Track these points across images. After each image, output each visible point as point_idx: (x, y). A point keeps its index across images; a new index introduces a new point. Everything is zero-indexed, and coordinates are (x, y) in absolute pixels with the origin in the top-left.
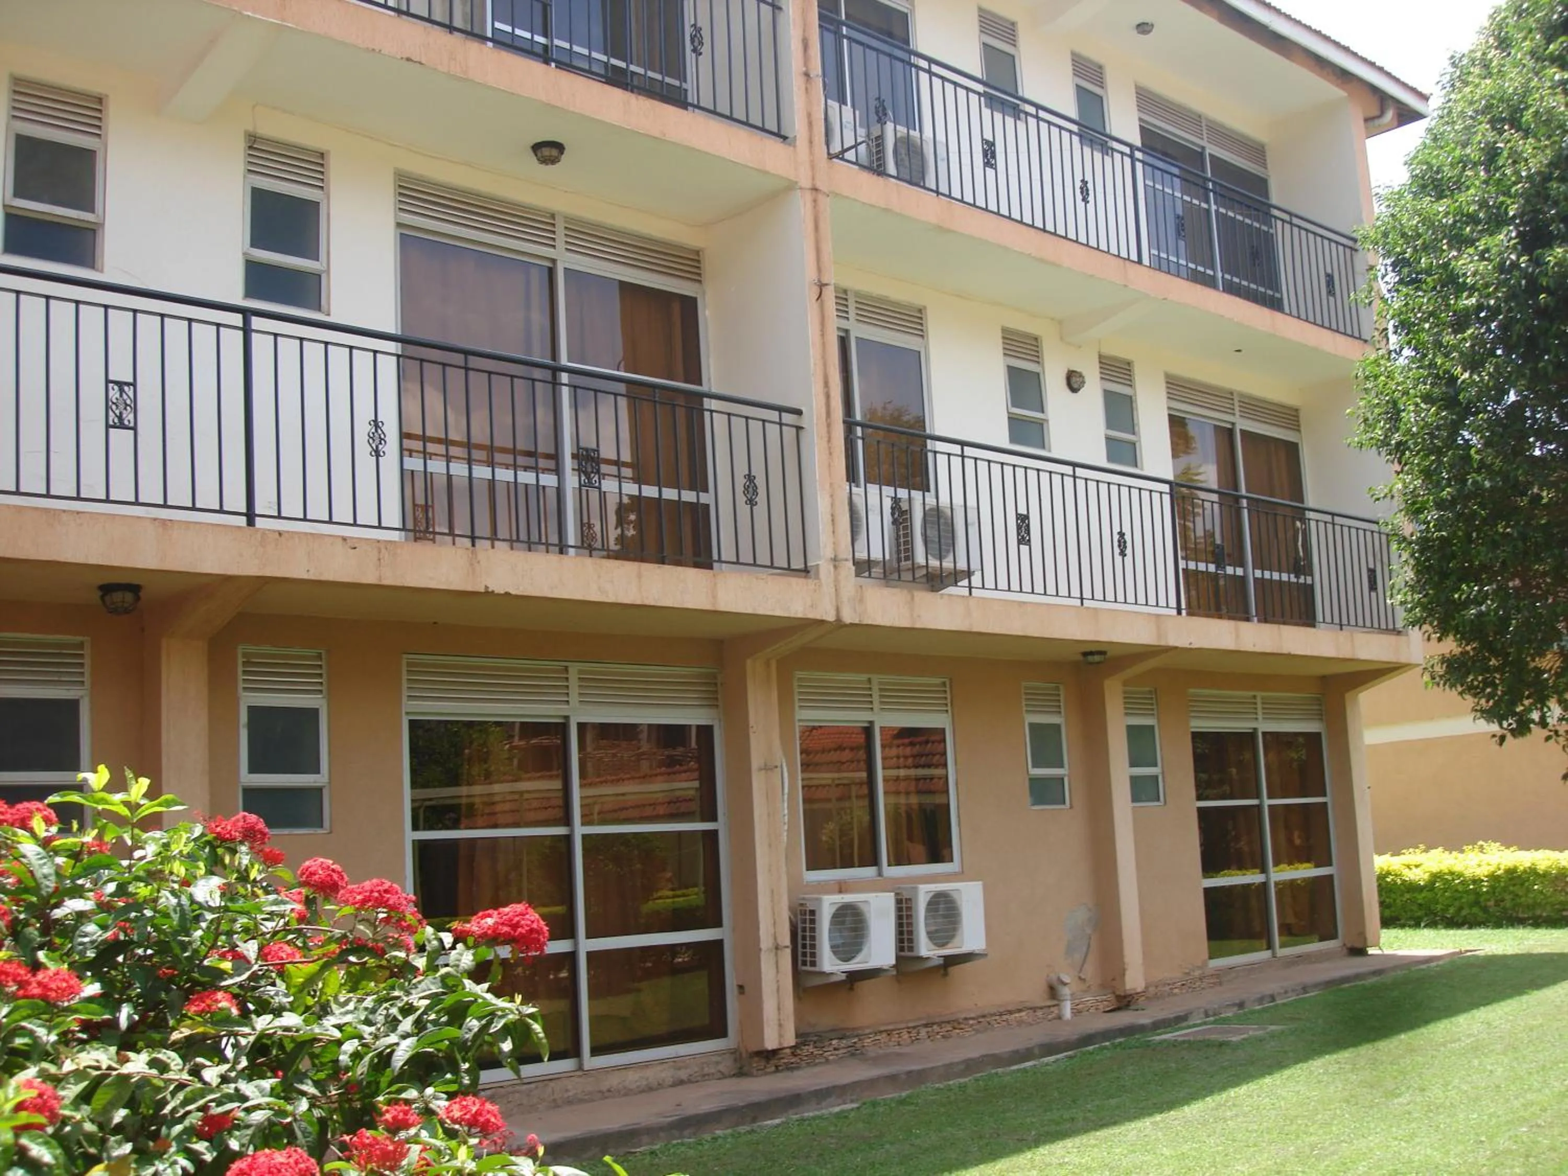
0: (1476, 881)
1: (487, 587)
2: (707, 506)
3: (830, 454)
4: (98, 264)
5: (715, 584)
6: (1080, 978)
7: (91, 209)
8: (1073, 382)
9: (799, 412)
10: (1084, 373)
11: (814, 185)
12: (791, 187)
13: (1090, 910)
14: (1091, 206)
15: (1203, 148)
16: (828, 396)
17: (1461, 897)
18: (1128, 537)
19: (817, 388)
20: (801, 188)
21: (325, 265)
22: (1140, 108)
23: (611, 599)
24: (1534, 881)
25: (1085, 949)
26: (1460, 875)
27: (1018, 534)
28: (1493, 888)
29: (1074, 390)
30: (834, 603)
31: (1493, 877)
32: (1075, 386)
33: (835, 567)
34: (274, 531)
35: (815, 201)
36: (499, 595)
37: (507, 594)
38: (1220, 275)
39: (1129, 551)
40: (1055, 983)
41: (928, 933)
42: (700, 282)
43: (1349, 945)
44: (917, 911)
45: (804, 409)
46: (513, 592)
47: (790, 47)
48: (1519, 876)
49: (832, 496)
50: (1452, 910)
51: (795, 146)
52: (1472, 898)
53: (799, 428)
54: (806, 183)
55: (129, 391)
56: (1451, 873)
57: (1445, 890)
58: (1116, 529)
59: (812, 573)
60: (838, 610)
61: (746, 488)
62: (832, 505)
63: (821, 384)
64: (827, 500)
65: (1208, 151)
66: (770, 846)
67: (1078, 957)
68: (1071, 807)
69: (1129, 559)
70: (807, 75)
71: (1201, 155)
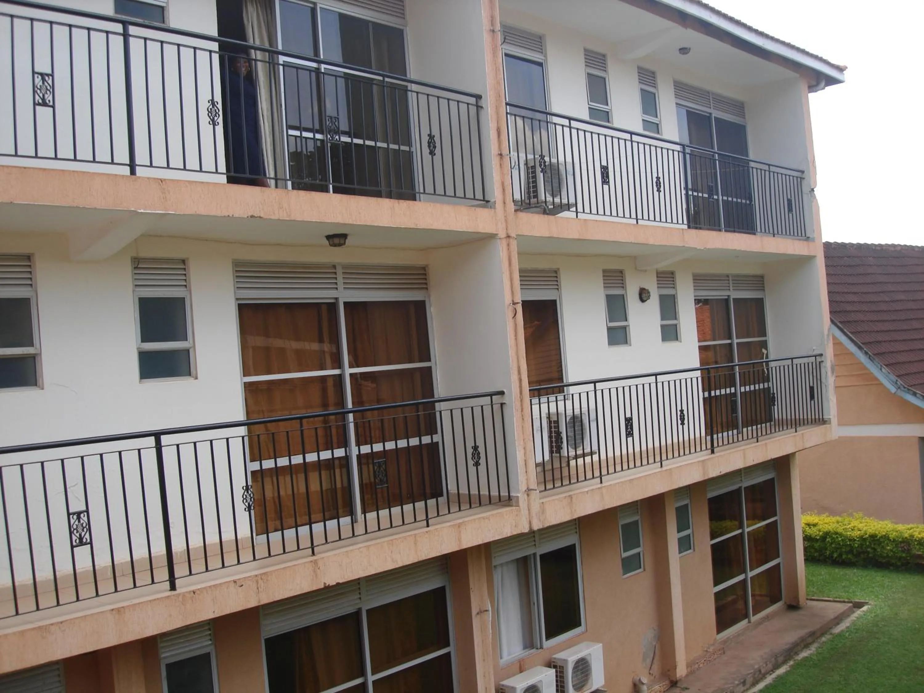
0: (852, 540)
1: (325, 583)
2: (437, 443)
3: (523, 419)
4: (39, 382)
5: (460, 532)
6: (650, 673)
7: (31, 344)
8: (643, 295)
9: (502, 393)
10: (650, 290)
11: (507, 234)
12: (492, 237)
13: (655, 630)
14: (662, 194)
15: (710, 114)
16: (520, 380)
17: (841, 548)
18: (685, 412)
19: (514, 377)
20: (500, 239)
21: (191, 342)
22: (677, 96)
23: (400, 564)
24: (887, 544)
25: (652, 655)
26: (841, 535)
27: (626, 431)
28: (861, 545)
29: (642, 300)
30: (528, 520)
31: (862, 539)
32: (645, 299)
33: (528, 495)
34: (190, 592)
35: (508, 245)
36: (333, 586)
37: (338, 584)
38: (721, 198)
39: (686, 422)
40: (638, 683)
41: (573, 686)
42: (427, 289)
43: (788, 603)
44: (567, 672)
45: (505, 391)
46: (341, 581)
47: (489, 136)
48: (878, 540)
49: (524, 448)
50: (835, 555)
51: (495, 208)
52: (848, 549)
53: (502, 404)
54: (502, 234)
55: (84, 518)
56: (836, 533)
57: (832, 544)
58: (679, 408)
59: (514, 502)
60: (530, 523)
61: (473, 455)
62: (525, 453)
63: (516, 372)
64: (522, 451)
65: (713, 115)
66: (484, 660)
67: (649, 661)
68: (644, 570)
69: (686, 426)
70: (501, 155)
71: (709, 118)
